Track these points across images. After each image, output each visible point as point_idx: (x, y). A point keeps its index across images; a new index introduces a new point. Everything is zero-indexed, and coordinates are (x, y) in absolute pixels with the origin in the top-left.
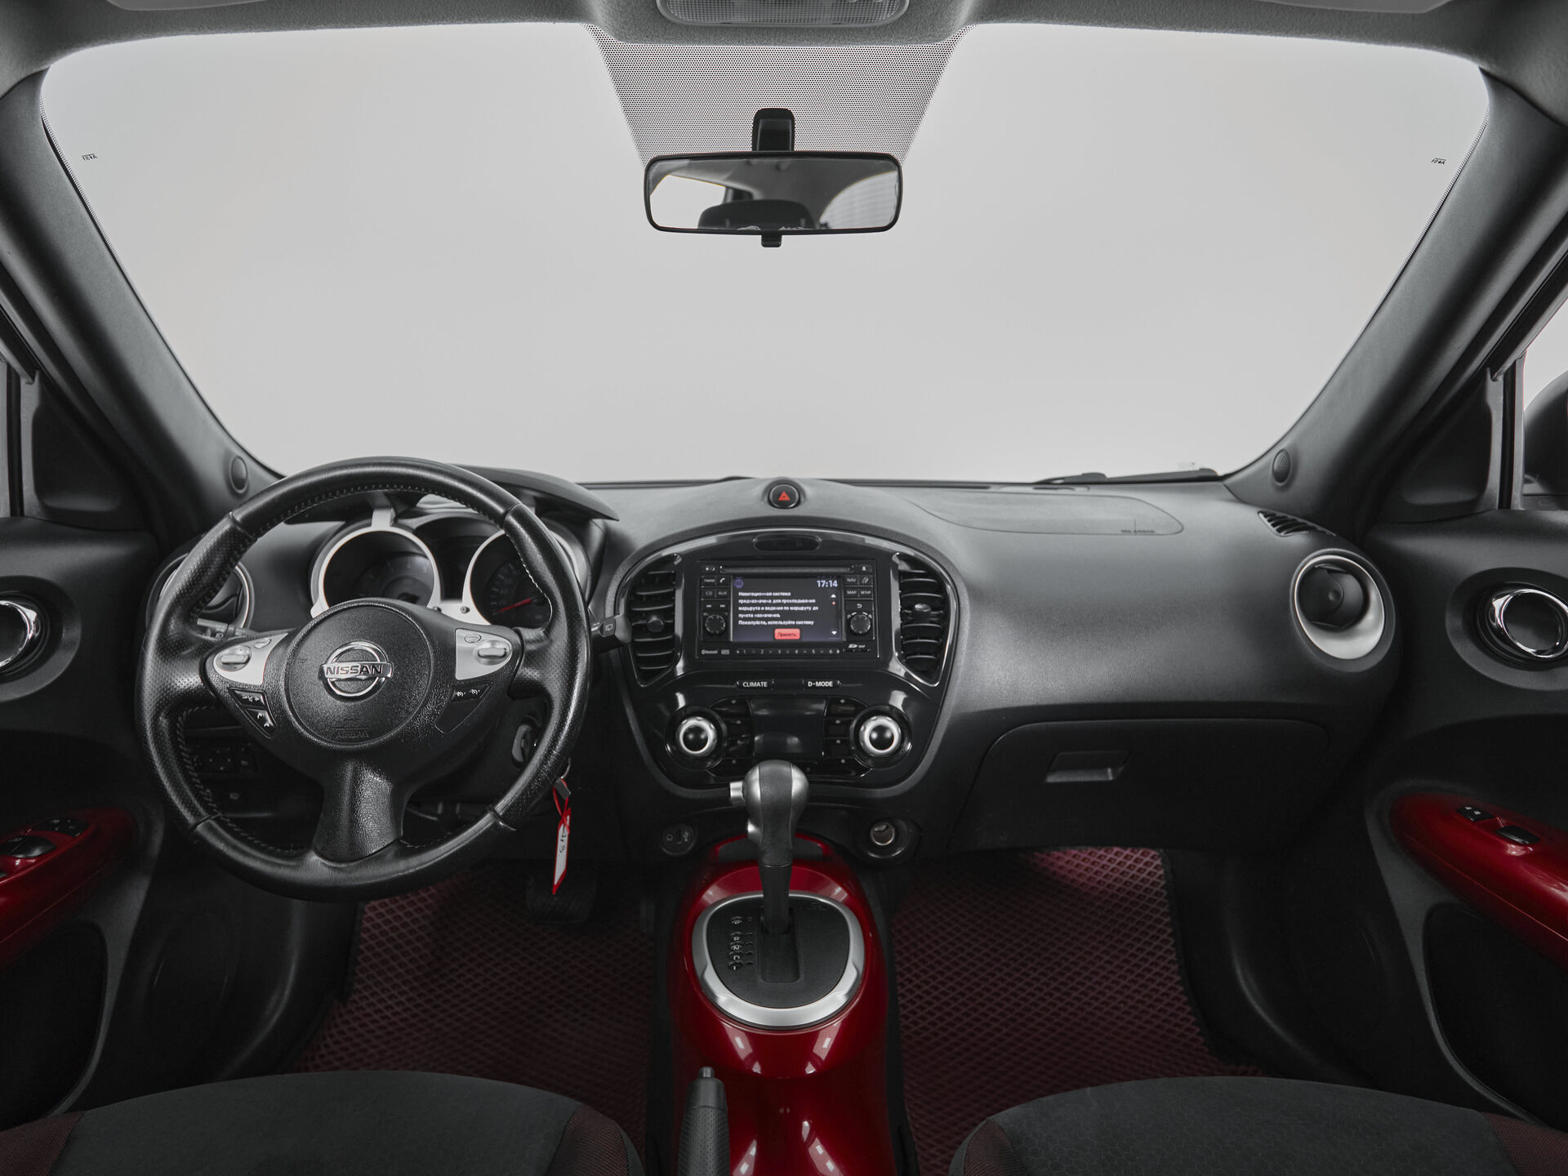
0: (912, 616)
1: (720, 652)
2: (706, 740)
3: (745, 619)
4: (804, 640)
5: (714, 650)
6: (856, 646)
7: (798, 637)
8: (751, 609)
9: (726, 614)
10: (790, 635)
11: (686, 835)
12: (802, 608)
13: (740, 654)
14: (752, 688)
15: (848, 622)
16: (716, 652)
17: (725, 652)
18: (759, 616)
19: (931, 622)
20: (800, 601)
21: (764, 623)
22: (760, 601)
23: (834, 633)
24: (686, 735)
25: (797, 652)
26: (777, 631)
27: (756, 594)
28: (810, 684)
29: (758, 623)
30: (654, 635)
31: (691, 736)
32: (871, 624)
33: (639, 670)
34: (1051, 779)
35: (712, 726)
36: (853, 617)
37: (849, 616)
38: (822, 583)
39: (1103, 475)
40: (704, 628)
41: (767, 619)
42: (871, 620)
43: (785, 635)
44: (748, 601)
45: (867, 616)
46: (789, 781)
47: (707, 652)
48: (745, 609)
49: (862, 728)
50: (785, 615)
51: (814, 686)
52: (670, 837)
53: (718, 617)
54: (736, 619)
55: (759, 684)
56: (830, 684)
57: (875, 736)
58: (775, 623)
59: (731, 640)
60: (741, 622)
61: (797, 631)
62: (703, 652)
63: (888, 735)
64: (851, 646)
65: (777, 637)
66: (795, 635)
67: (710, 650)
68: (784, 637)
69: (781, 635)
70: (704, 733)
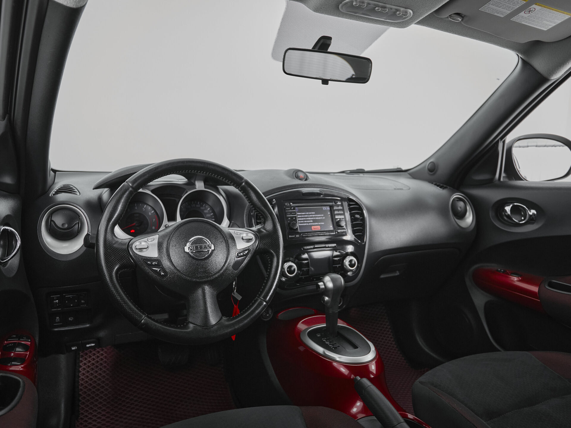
0: (354, 219)
1: (295, 236)
2: (294, 270)
3: (301, 223)
4: (323, 230)
6: (340, 231)
7: (320, 229)
8: (302, 219)
9: (296, 221)
11: (270, 312)
12: (319, 218)
13: (303, 236)
16: (294, 236)
17: (297, 236)
18: (305, 222)
19: (359, 221)
20: (318, 216)
21: (308, 224)
22: (305, 216)
24: (287, 270)
26: (312, 227)
27: (303, 213)
29: (305, 224)
31: (289, 270)
32: (345, 223)
34: (382, 276)
35: (295, 264)
38: (324, 209)
39: (364, 170)
40: (290, 227)
41: (308, 223)
42: (345, 221)
43: (316, 228)
44: (301, 216)
47: (291, 236)
48: (300, 219)
50: (315, 221)
58: (311, 224)
59: (299, 231)
61: (319, 227)
62: (290, 236)
63: (354, 262)
65: (313, 229)
66: (319, 228)
67: (292, 235)
68: (315, 229)
69: (314, 228)
70: (293, 267)
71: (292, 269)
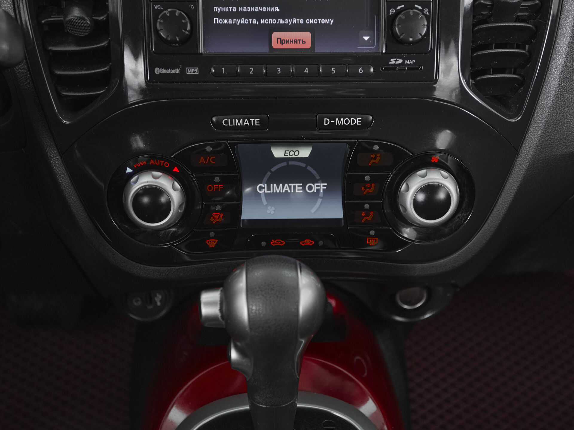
0: (490, 10)
1: (183, 71)
2: (168, 204)
3: (223, 15)
4: (319, 50)
5: (173, 68)
6: (400, 61)
7: (308, 45)
9: (192, 6)
10: (295, 41)
11: (158, 299)
13: (218, 74)
14: (237, 128)
15: (391, 21)
16: (177, 71)
17: (193, 71)
19: (518, 20)
21: (254, 21)
23: (366, 38)
24: (138, 196)
25: (306, 71)
26: (276, 35)
28: (327, 121)
29: (243, 21)
30: (79, 41)
31: (146, 200)
32: (428, 26)
33: (59, 97)
35: (177, 185)
36: (398, 12)
37: (392, 11)
40: (157, 32)
41: (259, 15)
42: (427, 18)
43: (289, 41)
45: (422, 11)
46: (295, 291)
47: (163, 71)
49: (404, 187)
51: (333, 126)
52: (137, 301)
53: (178, 12)
54: (209, 15)
55: (247, 122)
56: (358, 121)
57: (421, 197)
58: (273, 21)
59: (202, 50)
60: (217, 20)
61: (307, 36)
63: (441, 196)
64: (393, 61)
65: (276, 45)
66: (304, 42)
67: (166, 68)
68: (286, 46)
69: (282, 42)
70: (165, 196)
71: (163, 200)
